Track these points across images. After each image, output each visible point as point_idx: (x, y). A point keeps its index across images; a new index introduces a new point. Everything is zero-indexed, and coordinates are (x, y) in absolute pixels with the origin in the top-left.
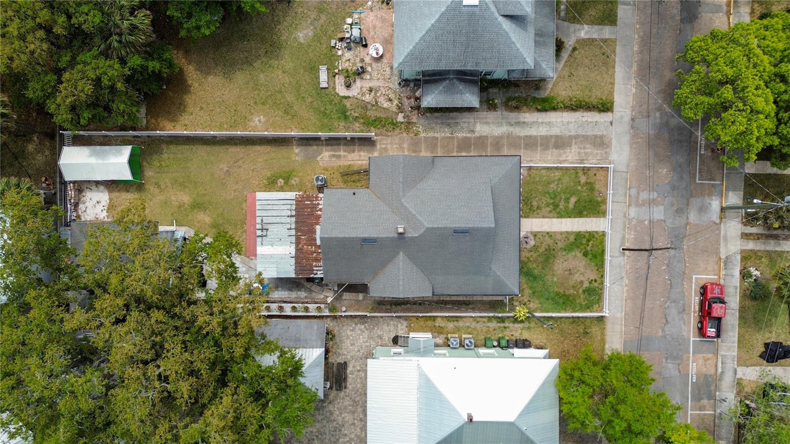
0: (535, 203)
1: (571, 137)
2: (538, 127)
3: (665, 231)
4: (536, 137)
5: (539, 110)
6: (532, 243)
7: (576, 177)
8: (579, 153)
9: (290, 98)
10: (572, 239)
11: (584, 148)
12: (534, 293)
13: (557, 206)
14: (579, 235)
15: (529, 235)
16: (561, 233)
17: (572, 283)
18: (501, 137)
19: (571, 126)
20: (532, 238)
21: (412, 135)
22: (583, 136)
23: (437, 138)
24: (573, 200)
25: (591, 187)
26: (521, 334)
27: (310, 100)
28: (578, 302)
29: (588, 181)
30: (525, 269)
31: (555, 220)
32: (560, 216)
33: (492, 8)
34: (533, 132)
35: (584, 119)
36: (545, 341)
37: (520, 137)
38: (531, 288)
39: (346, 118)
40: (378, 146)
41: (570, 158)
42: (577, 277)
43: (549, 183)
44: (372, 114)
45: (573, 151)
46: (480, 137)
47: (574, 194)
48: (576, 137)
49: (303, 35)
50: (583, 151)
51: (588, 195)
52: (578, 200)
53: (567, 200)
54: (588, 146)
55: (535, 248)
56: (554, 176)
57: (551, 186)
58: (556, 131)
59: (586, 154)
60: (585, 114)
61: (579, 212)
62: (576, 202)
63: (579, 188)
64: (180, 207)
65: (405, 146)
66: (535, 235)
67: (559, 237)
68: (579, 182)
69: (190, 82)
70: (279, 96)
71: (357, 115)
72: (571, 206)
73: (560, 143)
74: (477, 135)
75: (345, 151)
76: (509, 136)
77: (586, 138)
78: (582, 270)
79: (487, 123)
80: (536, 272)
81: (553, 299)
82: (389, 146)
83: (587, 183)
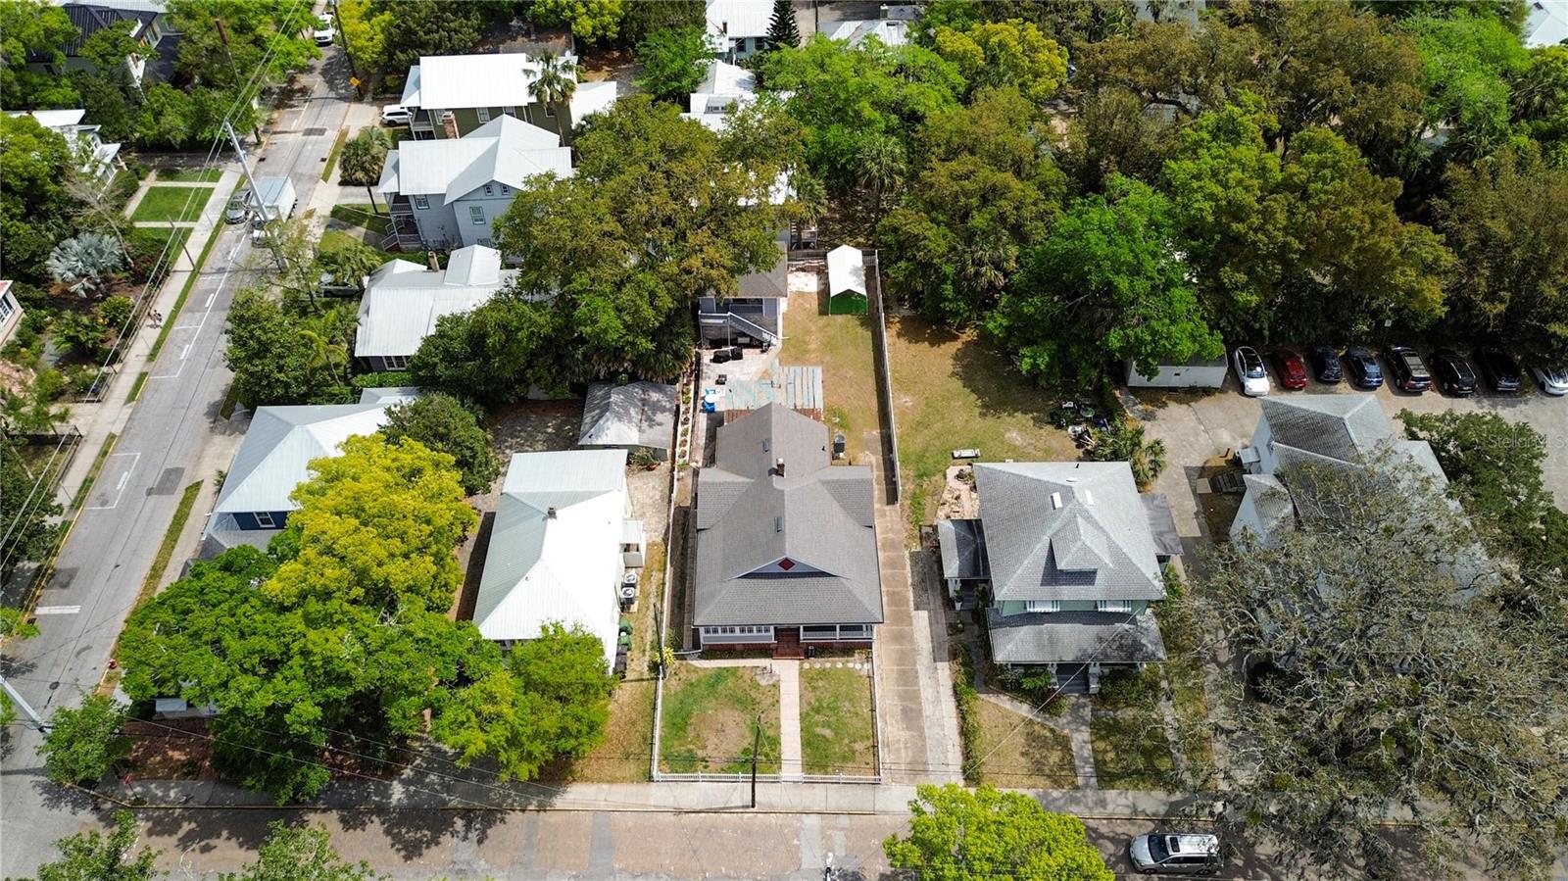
0: (820, 683)
1: (921, 730)
2: (931, 687)
3: (783, 871)
4: (916, 684)
5: (955, 687)
6: (763, 683)
7: (863, 737)
8: (898, 741)
9: (938, 426)
10: (770, 733)
11: (906, 748)
12: (691, 685)
13: (818, 712)
14: (775, 742)
15: (775, 678)
16: (778, 719)
17: (705, 733)
18: (912, 641)
19: (937, 730)
20: (771, 682)
21: (905, 542)
22: (924, 746)
23: (904, 568)
24: (828, 733)
25: (849, 757)
26: (633, 670)
27: (937, 443)
28: (676, 743)
29: (857, 754)
30: (725, 673)
31: (797, 711)
32: (803, 717)
33: (1056, 525)
34: (924, 680)
35: (950, 748)
36: (620, 701)
37: (914, 664)
38: (699, 681)
39: (920, 476)
40: (888, 508)
41: (890, 729)
42: (712, 741)
43: (850, 700)
44: (928, 501)
45: (902, 733)
46: (910, 617)
47: (836, 734)
48: (922, 737)
49: (1014, 436)
50: (902, 745)
51: (836, 753)
52: (827, 740)
53: (827, 725)
54: (910, 754)
55: (757, 686)
56: (861, 707)
57: (847, 704)
58: (928, 709)
59: (898, 750)
60: (958, 749)
61: (809, 741)
62: (824, 737)
63: (846, 741)
64: (804, 342)
65: (890, 535)
66: (776, 686)
67: (772, 715)
68: (855, 741)
69: (942, 346)
70: (938, 418)
71: (925, 486)
72: (819, 730)
73: (911, 715)
74: (914, 613)
75: (878, 476)
76: (915, 651)
77: (923, 750)
78: (723, 747)
79: (931, 624)
80: (720, 687)
81: (681, 709)
82: (888, 518)
83: (854, 752)
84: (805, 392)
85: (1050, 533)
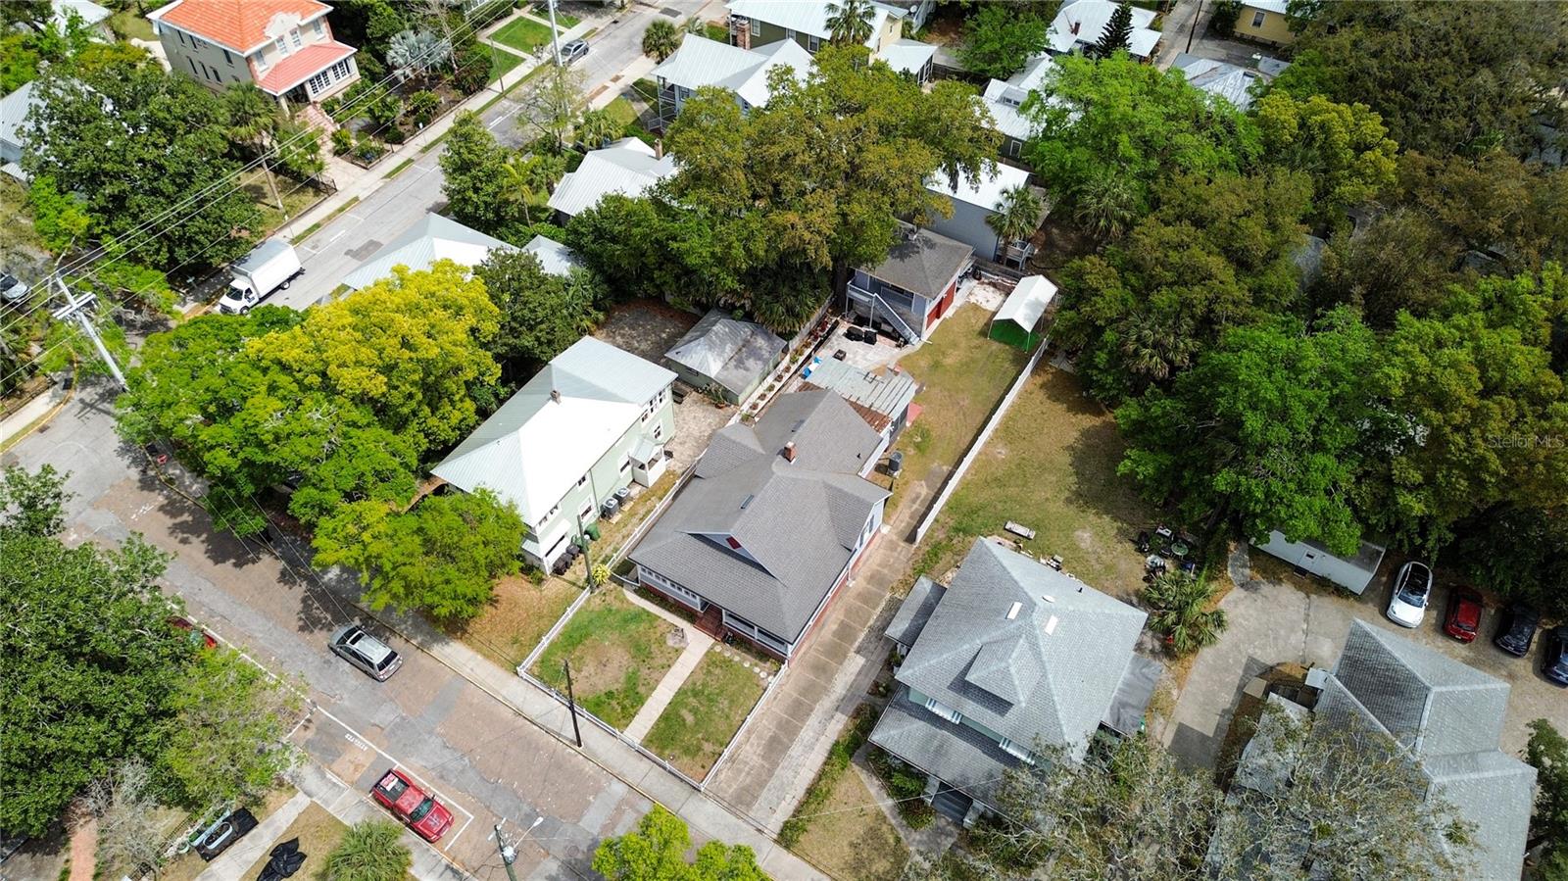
0: (718, 671)
1: (775, 765)
2: (815, 732)
3: (561, 817)
4: (803, 721)
5: (837, 743)
6: (670, 643)
7: (717, 740)
8: (746, 763)
9: (1012, 491)
10: (642, 690)
11: (748, 774)
12: (610, 610)
13: (695, 695)
14: (639, 700)
15: (682, 645)
16: (657, 682)
17: (588, 659)
18: (830, 679)
19: (790, 774)
20: (676, 646)
21: (895, 585)
22: (766, 782)
23: (874, 609)
24: (690, 719)
25: (692, 751)
26: (575, 573)
27: (999, 507)
28: (560, 653)
29: (701, 753)
30: (644, 617)
31: (679, 684)
32: (681, 692)
33: (995, 634)
34: (813, 721)
35: (788, 797)
36: (544, 593)
37: (815, 702)
38: (618, 611)
39: (957, 530)
40: (903, 544)
41: (746, 746)
42: (589, 668)
43: (732, 701)
44: (947, 557)
45: (755, 758)
46: (845, 657)
47: (696, 724)
48: (771, 773)
50: (747, 769)
51: (682, 741)
52: (684, 725)
53: (694, 711)
54: (748, 781)
55: (661, 641)
56: (736, 713)
57: (726, 702)
58: (796, 750)
59: (740, 771)
60: (795, 803)
61: (670, 719)
62: (684, 720)
63: (700, 736)
64: (943, 353)
65: (886, 571)
66: (678, 652)
67: (655, 675)
68: (707, 740)
69: (1080, 416)
70: (1019, 482)
71: (954, 542)
72: (684, 712)
73: (776, 747)
74: (852, 654)
75: (917, 510)
76: (826, 690)
77: (762, 784)
78: (593, 680)
79: (859, 673)
80: (633, 626)
81: (586, 627)
82: (896, 554)
83: (699, 749)
84: (891, 397)
85: (985, 639)
